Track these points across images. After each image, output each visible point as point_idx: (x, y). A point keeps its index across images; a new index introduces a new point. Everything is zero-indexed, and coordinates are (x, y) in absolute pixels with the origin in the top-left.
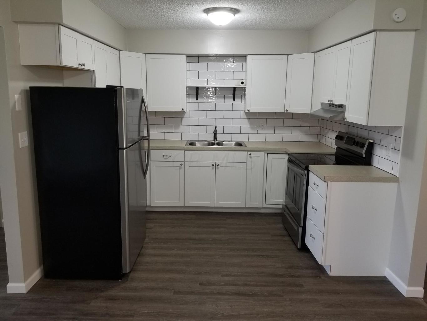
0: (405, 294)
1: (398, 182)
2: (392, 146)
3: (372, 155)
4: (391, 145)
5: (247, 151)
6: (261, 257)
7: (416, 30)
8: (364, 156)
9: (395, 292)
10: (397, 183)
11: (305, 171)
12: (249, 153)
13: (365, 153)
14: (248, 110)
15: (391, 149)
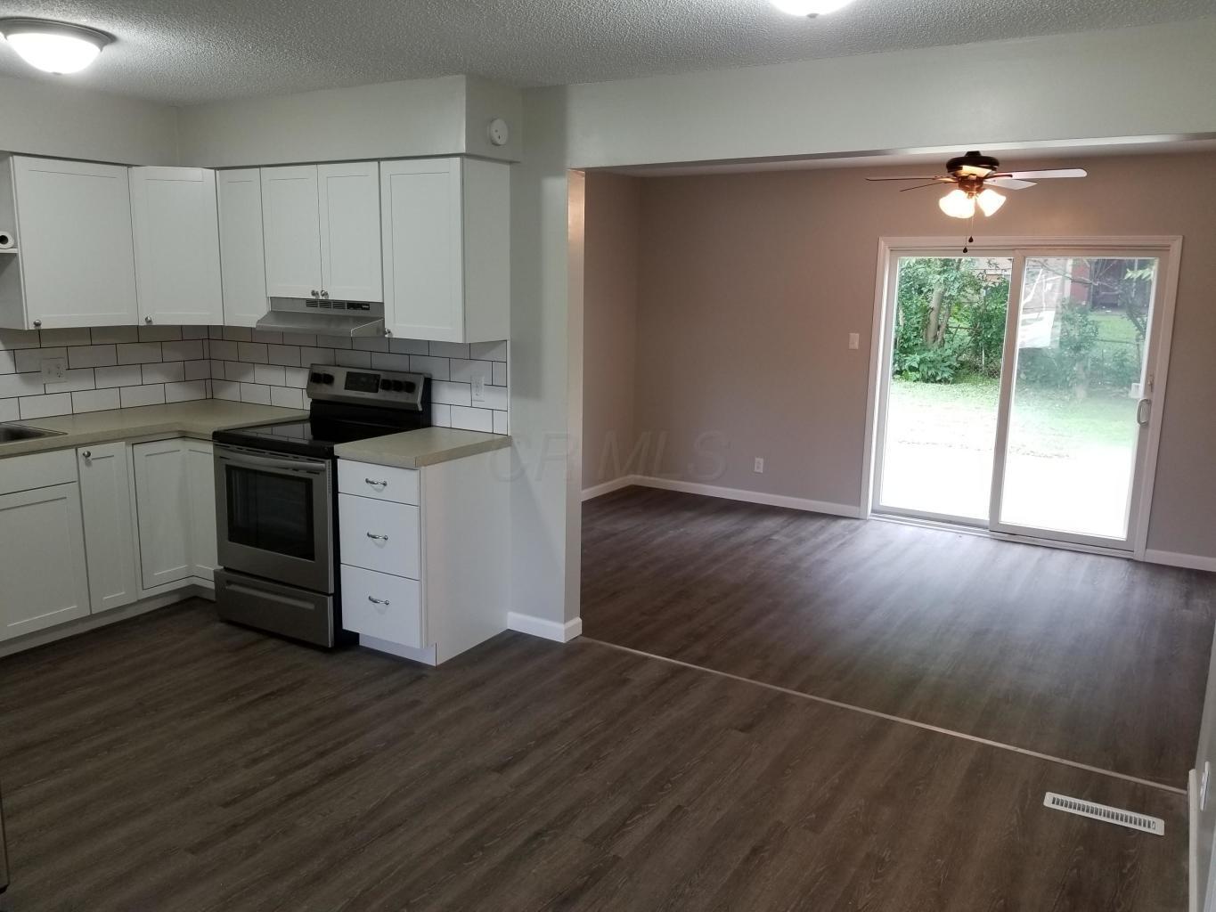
0: (562, 640)
1: (510, 445)
2: (483, 380)
3: (433, 405)
4: (483, 378)
5: (76, 447)
6: (272, 697)
7: (511, 163)
8: (420, 409)
9: (545, 646)
10: (509, 448)
11: (327, 461)
12: (82, 450)
13: (422, 402)
14: (37, 325)
15: (483, 386)
